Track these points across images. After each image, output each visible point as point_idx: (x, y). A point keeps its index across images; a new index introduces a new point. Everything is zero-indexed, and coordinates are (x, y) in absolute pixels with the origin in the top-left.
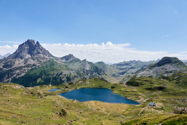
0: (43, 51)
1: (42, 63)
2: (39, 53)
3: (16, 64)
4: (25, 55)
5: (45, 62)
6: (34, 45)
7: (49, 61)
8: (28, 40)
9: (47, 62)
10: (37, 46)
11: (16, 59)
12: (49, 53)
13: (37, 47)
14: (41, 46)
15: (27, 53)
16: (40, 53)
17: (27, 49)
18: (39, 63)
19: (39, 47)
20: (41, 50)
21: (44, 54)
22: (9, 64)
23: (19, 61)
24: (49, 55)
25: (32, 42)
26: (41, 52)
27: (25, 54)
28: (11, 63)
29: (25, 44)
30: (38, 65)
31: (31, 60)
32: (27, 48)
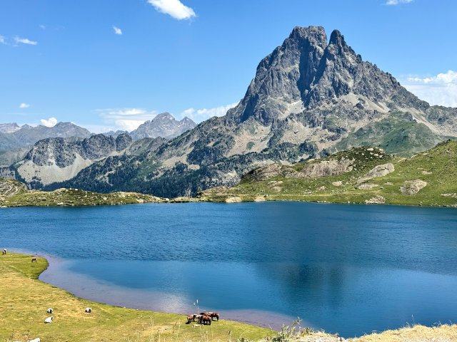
0: (364, 79)
1: (347, 135)
2: (339, 88)
3: (237, 145)
4: (281, 103)
5: (360, 134)
6: (322, 51)
7: (385, 126)
8: (295, 33)
9: (370, 130)
10: (333, 52)
11: (244, 125)
12: (395, 84)
13: (331, 57)
14: (352, 52)
15: (290, 97)
16: (346, 90)
17: (290, 76)
18: (332, 138)
19: (342, 56)
20: (353, 71)
21: (364, 90)
22: (210, 145)
23: (252, 132)
24: (394, 97)
25: (313, 39)
26: (351, 84)
27: (279, 100)
28: (217, 143)
29: (281, 53)
30: (322, 147)
31: (298, 125)
32: (289, 70)
